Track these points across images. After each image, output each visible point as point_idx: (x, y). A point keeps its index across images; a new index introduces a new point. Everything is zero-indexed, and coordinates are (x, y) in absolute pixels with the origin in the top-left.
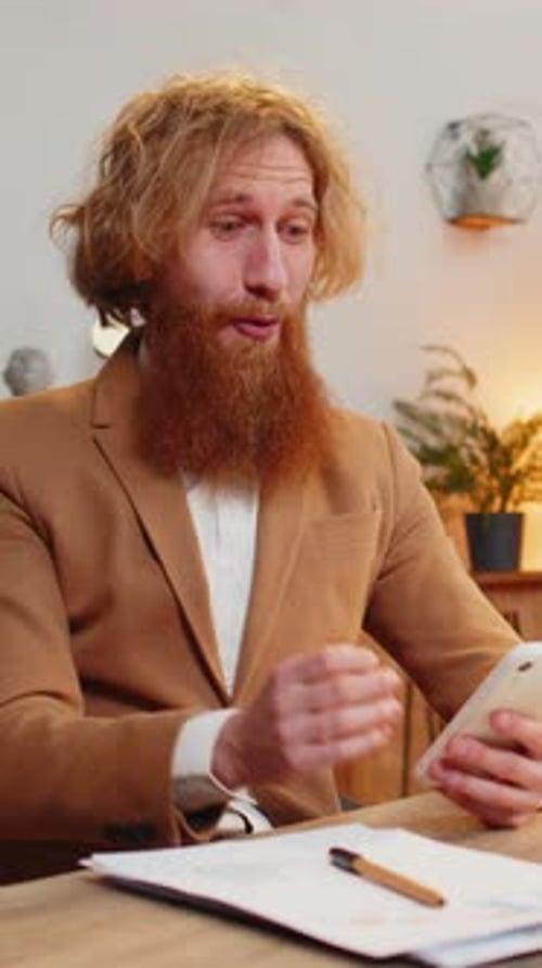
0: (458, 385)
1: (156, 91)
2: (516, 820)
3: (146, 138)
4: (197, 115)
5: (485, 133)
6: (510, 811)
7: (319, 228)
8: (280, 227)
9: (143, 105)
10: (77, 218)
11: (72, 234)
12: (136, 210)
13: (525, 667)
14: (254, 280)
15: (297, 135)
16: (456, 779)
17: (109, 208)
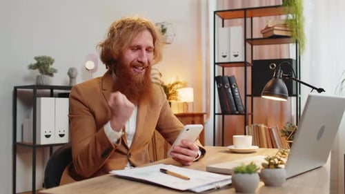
0: (158, 77)
1: (120, 20)
2: (190, 163)
3: (117, 29)
4: (129, 24)
5: (162, 26)
6: (188, 161)
7: (154, 50)
8: (146, 50)
9: (117, 22)
10: (102, 46)
11: (101, 48)
12: (114, 44)
13: (188, 130)
14: (140, 60)
15: (150, 30)
16: (176, 155)
17: (109, 44)
